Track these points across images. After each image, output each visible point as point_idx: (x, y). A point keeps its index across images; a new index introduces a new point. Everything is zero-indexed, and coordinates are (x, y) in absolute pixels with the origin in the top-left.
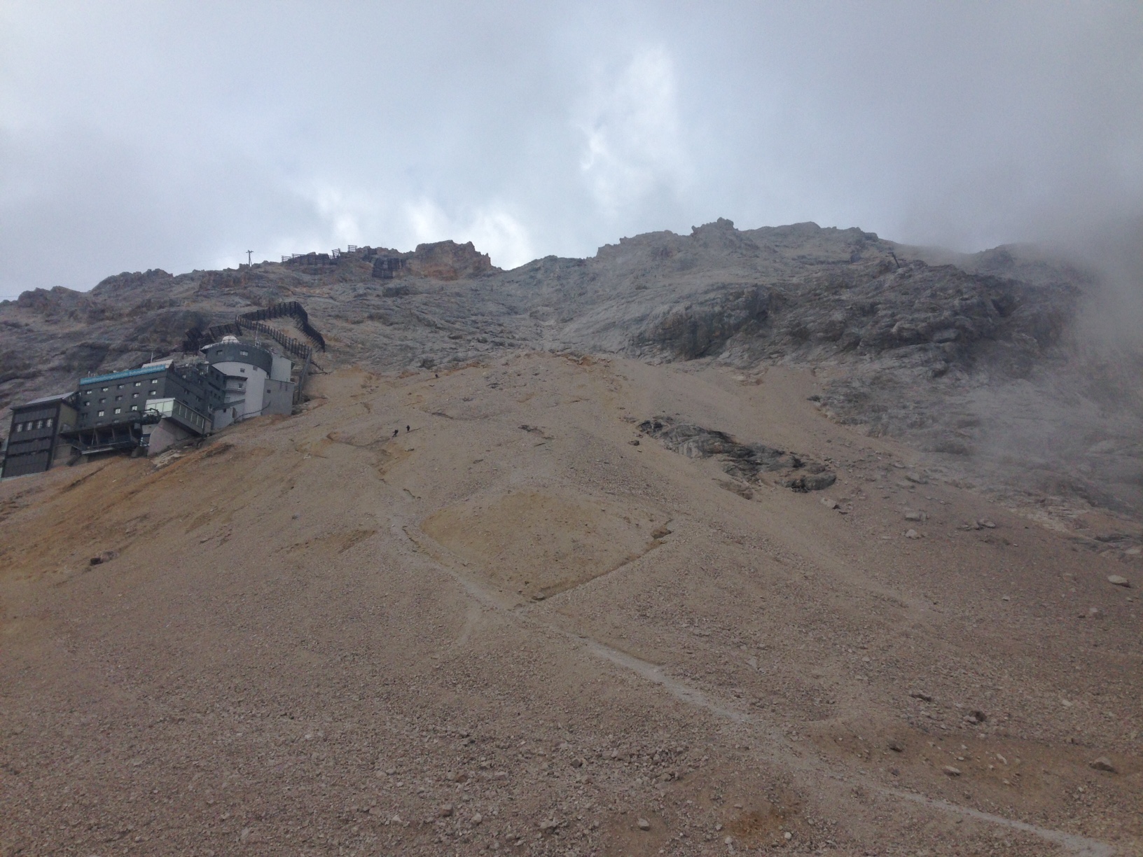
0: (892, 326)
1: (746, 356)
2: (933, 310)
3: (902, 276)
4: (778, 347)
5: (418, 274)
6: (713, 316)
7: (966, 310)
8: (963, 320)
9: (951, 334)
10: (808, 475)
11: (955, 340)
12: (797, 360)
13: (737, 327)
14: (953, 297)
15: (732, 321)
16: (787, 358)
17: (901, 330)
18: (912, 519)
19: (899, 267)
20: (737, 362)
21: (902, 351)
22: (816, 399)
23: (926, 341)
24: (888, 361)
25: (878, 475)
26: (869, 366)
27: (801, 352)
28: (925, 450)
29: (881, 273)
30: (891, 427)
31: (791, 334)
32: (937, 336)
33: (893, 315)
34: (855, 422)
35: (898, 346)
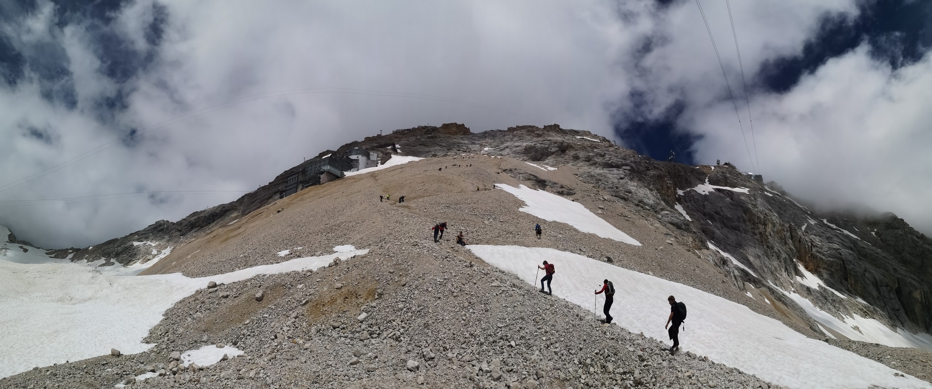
0: (609, 161)
1: (555, 162)
2: (624, 159)
3: (616, 149)
4: (567, 161)
5: (442, 133)
6: (545, 148)
7: (635, 162)
8: (633, 165)
9: (628, 168)
10: (565, 190)
11: (629, 170)
12: (573, 165)
13: (553, 153)
14: (632, 158)
15: (552, 151)
16: (569, 164)
17: (612, 162)
18: (601, 208)
19: (616, 146)
20: (551, 163)
21: (611, 169)
22: (577, 175)
23: (620, 168)
24: (606, 171)
25: (592, 195)
26: (598, 171)
27: (575, 163)
28: (612, 195)
29: (609, 147)
30: (601, 186)
31: (573, 157)
32: (624, 167)
33: (610, 158)
34: (589, 183)
35: (610, 168)
